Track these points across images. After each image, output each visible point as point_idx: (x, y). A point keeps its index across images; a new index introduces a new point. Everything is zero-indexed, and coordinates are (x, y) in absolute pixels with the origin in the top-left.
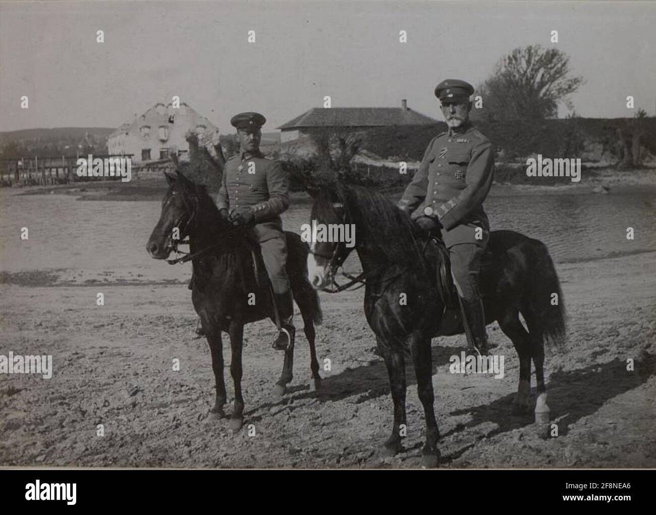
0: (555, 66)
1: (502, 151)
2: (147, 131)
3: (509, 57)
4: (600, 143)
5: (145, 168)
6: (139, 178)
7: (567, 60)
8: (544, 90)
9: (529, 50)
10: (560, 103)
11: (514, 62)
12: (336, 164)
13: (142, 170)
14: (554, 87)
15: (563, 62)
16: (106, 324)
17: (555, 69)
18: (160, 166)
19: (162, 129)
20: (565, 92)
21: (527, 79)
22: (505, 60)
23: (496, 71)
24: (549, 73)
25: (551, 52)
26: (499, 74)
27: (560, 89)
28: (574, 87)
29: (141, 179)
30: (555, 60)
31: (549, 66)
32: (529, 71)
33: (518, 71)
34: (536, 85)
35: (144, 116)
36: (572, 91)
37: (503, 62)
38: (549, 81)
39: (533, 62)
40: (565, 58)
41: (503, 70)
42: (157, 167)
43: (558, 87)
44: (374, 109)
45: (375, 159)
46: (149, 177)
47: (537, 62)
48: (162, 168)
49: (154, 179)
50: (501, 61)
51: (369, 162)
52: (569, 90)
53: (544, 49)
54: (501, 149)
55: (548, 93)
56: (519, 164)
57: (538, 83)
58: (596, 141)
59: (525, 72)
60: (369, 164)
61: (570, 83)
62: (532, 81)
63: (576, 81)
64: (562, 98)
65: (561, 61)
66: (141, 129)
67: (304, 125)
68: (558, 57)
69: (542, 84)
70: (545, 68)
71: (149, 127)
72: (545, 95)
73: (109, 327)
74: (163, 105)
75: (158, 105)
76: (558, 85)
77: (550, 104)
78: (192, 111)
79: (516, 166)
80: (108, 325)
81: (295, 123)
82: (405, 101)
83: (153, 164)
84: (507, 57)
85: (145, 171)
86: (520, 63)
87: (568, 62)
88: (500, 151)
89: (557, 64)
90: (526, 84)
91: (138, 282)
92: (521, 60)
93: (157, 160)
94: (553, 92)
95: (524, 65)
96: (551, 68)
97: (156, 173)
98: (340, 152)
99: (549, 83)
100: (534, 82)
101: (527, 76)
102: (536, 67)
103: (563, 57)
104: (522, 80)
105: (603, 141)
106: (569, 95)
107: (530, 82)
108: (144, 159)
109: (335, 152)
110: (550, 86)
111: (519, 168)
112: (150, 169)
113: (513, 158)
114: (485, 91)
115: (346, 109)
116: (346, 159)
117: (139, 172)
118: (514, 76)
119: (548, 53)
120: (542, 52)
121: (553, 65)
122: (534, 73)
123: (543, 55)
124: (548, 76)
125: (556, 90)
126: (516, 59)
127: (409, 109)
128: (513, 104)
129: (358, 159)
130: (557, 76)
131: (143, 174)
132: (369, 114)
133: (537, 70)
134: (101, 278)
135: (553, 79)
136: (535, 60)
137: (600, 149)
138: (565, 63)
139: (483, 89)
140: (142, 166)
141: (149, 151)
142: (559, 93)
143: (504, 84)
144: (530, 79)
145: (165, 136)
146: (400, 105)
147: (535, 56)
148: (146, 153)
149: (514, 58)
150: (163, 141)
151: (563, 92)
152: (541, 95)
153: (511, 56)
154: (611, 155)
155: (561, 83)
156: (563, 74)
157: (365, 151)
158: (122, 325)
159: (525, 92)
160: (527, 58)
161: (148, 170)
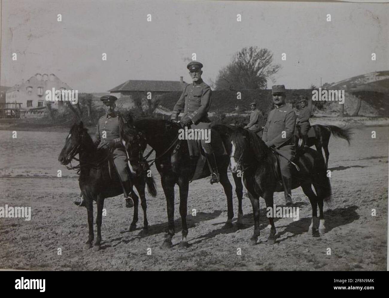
0: (266, 58)
1: (238, 107)
2: (30, 89)
3: (240, 53)
4: (291, 103)
5: (29, 111)
6: (26, 118)
7: (272, 55)
8: (259, 72)
9: (251, 49)
10: (268, 79)
11: (242, 56)
12: (145, 113)
13: (27, 113)
14: (265, 70)
15: (270, 56)
16: (45, 196)
17: (266, 59)
18: (38, 111)
19: (39, 89)
20: (271, 73)
21: (250, 65)
22: (238, 55)
23: (233, 61)
24: (262, 63)
25: (263, 50)
26: (234, 62)
27: (269, 71)
28: (276, 70)
29: (27, 118)
30: (265, 55)
31: (263, 58)
32: (251, 61)
33: (245, 61)
34: (255, 69)
35: (29, 81)
36: (275, 73)
37: (237, 56)
38: (262, 67)
39: (253, 56)
40: (271, 54)
41: (237, 60)
42: (37, 111)
43: (267, 70)
44: (164, 82)
45: (166, 111)
46: (31, 117)
47: (256, 56)
48: (39, 112)
49: (35, 118)
50: (236, 55)
51: (164, 113)
52: (274, 72)
53: (259, 48)
54: (237, 106)
55: (262, 73)
56: (247, 115)
57: (256, 68)
58: (289, 102)
59: (249, 61)
60: (163, 114)
61: (274, 67)
62: (253, 66)
63: (277, 67)
64: (270, 76)
65: (269, 55)
66: (27, 88)
67: (124, 90)
68: (267, 53)
69: (259, 68)
70: (260, 59)
71: (32, 87)
72: (260, 74)
73: (47, 198)
74: (40, 75)
75: (37, 74)
76: (267, 69)
77: (263, 80)
78: (57, 79)
79: (244, 115)
80: (46, 197)
81: (118, 89)
82: (182, 77)
83: (34, 109)
84: (238, 53)
85: (29, 113)
86: (247, 57)
87: (273, 56)
88: (236, 107)
89: (267, 57)
90: (250, 68)
91: (46, 177)
92: (246, 54)
93: (36, 107)
94: (264, 73)
95: (249, 58)
96: (264, 59)
97: (36, 115)
98: (148, 107)
99: (263, 68)
100: (254, 67)
101: (250, 64)
102: (255, 59)
103: (270, 53)
104: (247, 66)
105: (292, 102)
106: (274, 75)
107: (252, 67)
108: (28, 106)
109: (145, 107)
110: (263, 70)
111: (247, 117)
112: (32, 113)
113: (243, 111)
114: (227, 72)
115: (148, 81)
116: (151, 111)
117: (26, 114)
118: (243, 64)
119: (261, 51)
120: (258, 51)
121: (264, 58)
122: (254, 62)
123: (259, 52)
124: (262, 64)
125: (266, 72)
126: (244, 54)
127: (184, 82)
128: (243, 80)
129: (158, 111)
130: (267, 64)
131: (28, 115)
132: (162, 85)
133: (256, 61)
134: (25, 174)
135: (264, 66)
136: (255, 55)
137: (291, 106)
138: (271, 57)
139: (226, 70)
140: (28, 110)
141: (31, 101)
142: (268, 74)
143: (237, 68)
144: (252, 66)
145: (41, 93)
146: (179, 80)
147: (255, 52)
148: (30, 103)
149: (242, 54)
150: (40, 96)
151: (270, 73)
152: (258, 74)
153: (241, 53)
154: (297, 110)
155: (268, 68)
156: (270, 63)
157: (161, 106)
158: (53, 197)
159: (249, 72)
160: (250, 53)
161: (31, 113)
